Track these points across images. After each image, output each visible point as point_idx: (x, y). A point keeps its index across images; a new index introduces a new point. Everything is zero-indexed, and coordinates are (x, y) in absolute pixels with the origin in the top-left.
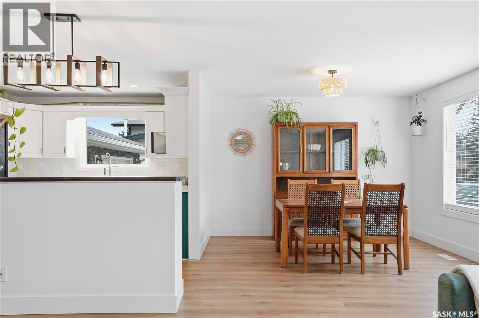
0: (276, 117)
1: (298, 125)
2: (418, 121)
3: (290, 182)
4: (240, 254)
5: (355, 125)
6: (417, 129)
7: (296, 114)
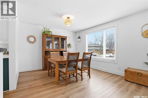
0: (44, 32)
1: (52, 35)
2: (79, 38)
3: (51, 52)
4: (35, 80)
5: (66, 37)
6: (79, 40)
7: (51, 32)
